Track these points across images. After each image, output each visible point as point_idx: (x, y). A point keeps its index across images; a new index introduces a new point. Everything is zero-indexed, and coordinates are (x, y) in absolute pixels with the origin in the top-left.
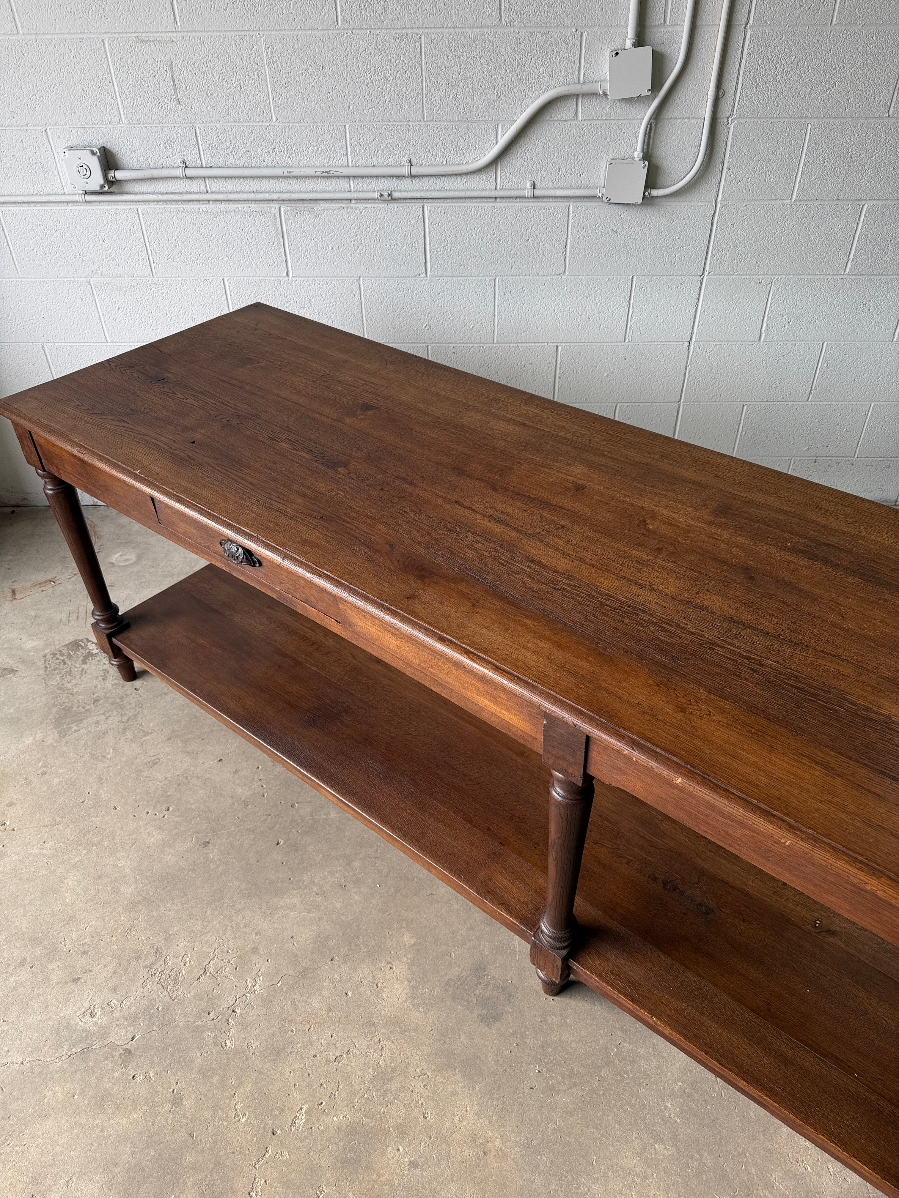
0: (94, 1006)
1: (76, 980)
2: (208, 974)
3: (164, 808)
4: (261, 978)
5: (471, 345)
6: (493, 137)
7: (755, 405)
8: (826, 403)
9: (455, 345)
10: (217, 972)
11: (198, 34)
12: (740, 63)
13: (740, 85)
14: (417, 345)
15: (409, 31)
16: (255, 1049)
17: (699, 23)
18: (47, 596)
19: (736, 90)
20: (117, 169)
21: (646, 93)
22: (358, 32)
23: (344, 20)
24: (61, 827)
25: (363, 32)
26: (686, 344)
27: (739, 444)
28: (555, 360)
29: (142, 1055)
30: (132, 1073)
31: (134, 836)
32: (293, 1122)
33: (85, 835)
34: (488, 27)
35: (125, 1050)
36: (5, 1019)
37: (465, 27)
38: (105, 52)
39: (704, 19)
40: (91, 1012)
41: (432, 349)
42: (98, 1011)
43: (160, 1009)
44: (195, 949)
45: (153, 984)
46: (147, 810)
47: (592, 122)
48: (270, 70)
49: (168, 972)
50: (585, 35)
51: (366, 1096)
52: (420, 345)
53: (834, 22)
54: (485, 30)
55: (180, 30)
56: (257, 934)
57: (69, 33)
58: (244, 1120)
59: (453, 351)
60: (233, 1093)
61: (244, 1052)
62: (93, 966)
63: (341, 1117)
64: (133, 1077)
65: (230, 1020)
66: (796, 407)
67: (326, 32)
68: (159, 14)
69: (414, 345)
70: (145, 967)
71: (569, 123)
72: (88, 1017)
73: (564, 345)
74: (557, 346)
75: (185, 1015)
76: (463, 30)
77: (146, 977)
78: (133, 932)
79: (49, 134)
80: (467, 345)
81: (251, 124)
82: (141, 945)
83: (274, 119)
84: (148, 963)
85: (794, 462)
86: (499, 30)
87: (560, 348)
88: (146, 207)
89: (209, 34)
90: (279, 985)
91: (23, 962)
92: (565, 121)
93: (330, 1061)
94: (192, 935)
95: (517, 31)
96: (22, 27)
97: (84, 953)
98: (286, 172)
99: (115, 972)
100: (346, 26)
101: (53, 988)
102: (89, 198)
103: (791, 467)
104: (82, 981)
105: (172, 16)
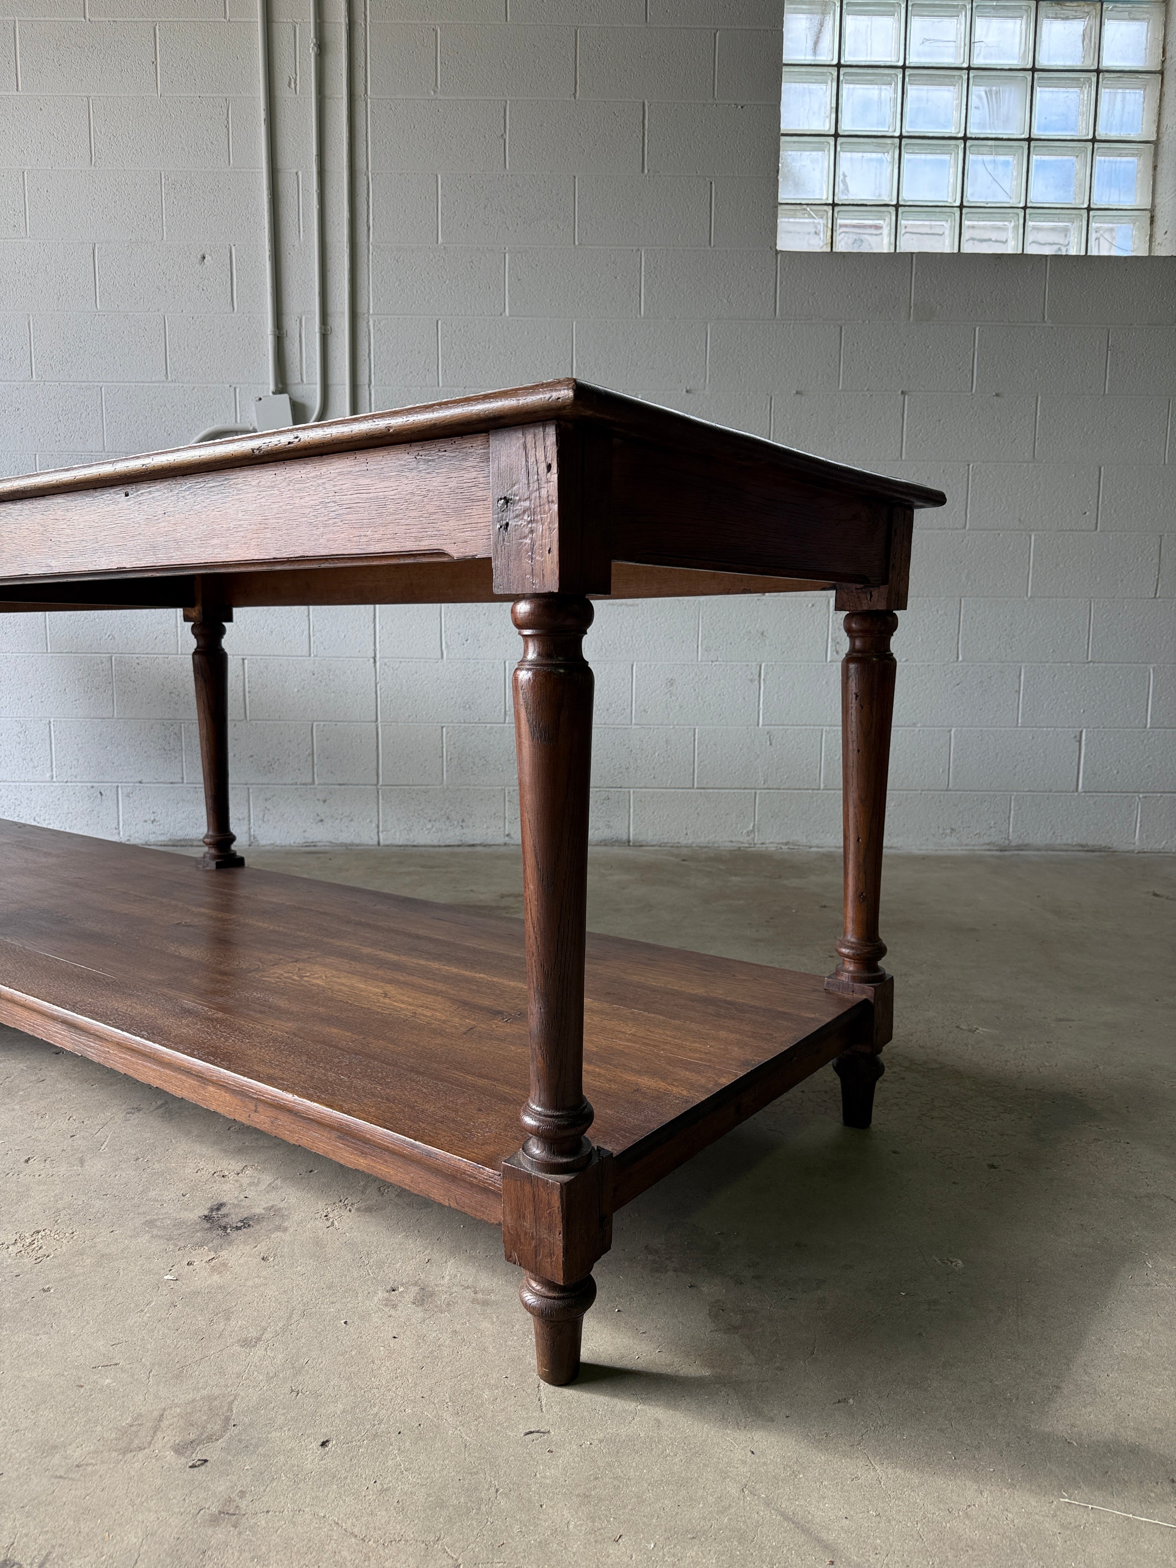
5: (155, 656)
7: (453, 727)
9: (138, 656)
14: (100, 655)
15: (91, 384)
17: (329, 382)
22: (49, 383)
23: (37, 374)
25: (53, 384)
26: (372, 660)
27: (447, 771)
28: (241, 673)
34: (157, 382)
37: (138, 382)
39: (334, 379)
41: (116, 660)
50: (238, 390)
52: (103, 655)
53: (441, 385)
54: (156, 384)
59: (137, 661)
66: (495, 729)
67: (22, 383)
69: (98, 655)
73: (250, 657)
74: (243, 659)
76: (136, 384)
80: (152, 656)
85: (509, 793)
86: (166, 385)
87: (246, 661)
95: (181, 385)
100: (39, 379)
103: (507, 799)
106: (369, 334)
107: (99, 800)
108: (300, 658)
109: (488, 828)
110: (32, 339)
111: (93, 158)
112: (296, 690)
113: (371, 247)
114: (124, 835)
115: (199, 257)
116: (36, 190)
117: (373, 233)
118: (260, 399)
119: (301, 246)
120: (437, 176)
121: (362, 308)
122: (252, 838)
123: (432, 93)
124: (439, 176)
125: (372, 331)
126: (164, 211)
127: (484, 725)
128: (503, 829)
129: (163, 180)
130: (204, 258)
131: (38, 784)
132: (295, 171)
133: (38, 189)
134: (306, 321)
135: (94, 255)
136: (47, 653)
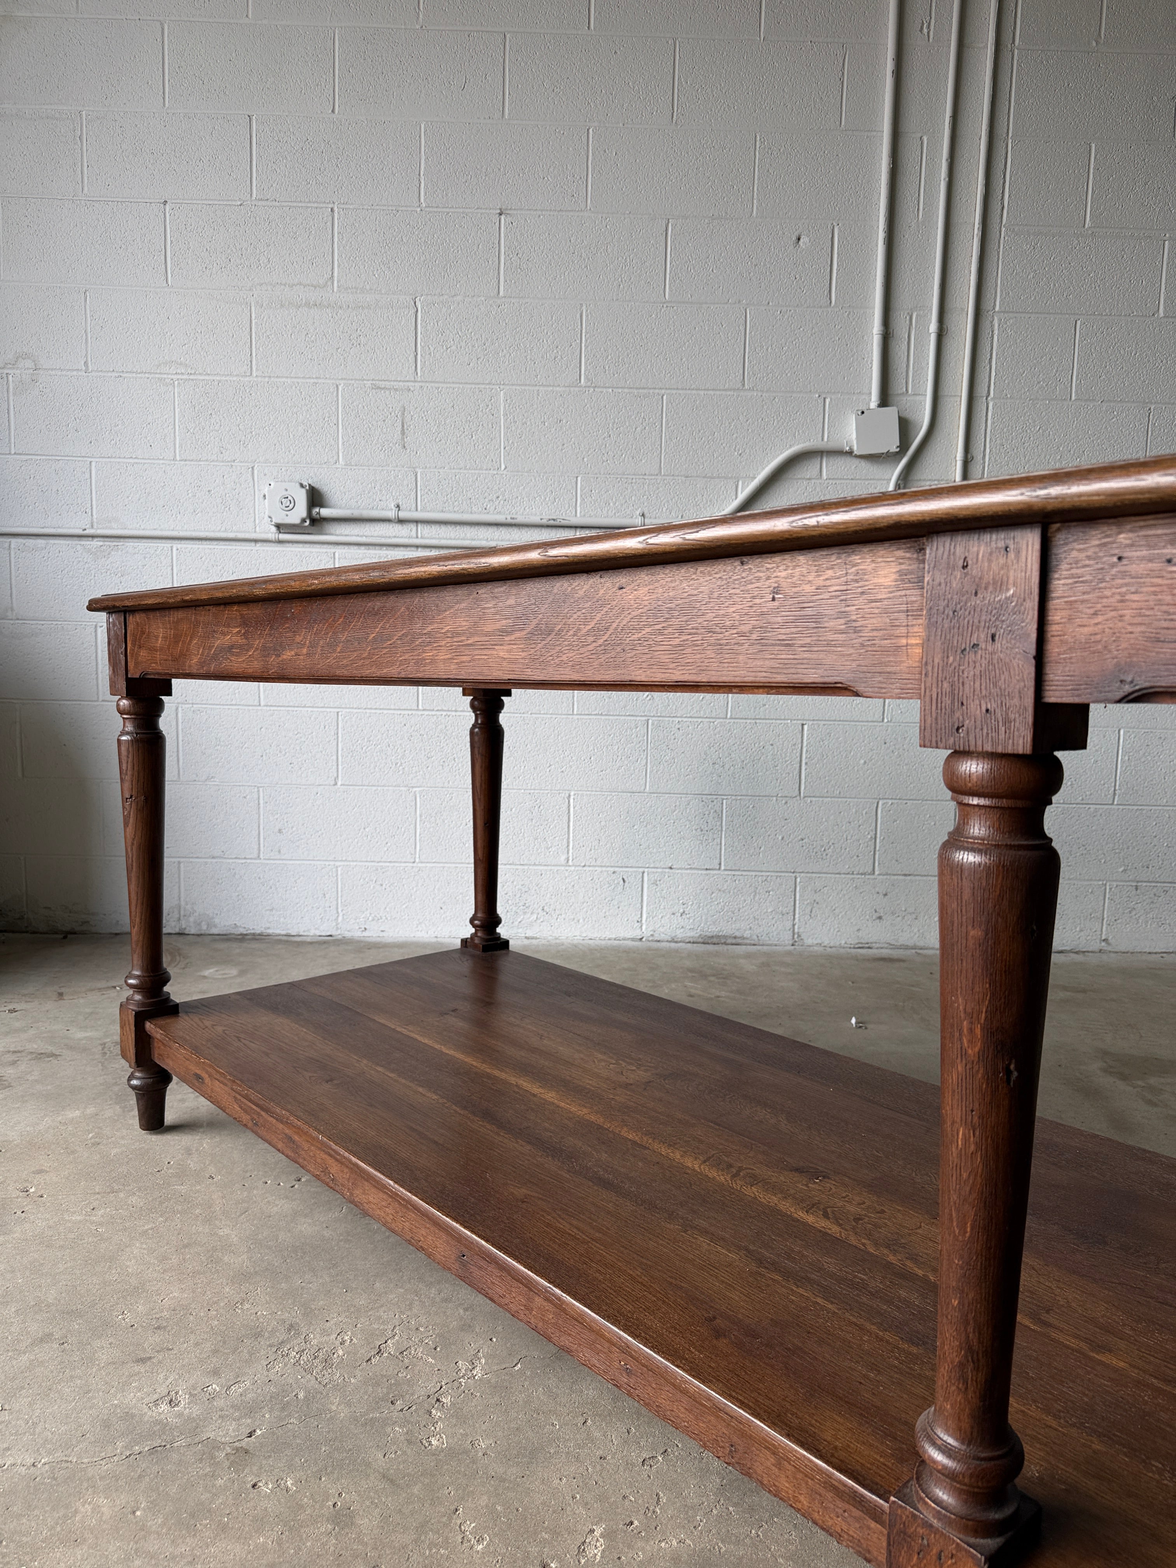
0: (177, 1393)
1: (142, 1361)
2: (385, 1355)
3: (294, 1177)
4: (483, 1361)
5: (700, 720)
6: (733, 493)
8: (1136, 808)
9: (680, 719)
10: (402, 1353)
11: (437, 385)
12: (986, 430)
13: (988, 450)
14: (635, 718)
15: (651, 391)
16: (487, 1448)
17: (941, 393)
18: (109, 998)
19: (984, 456)
20: (322, 506)
21: (894, 449)
22: (600, 390)
23: (586, 377)
24: (122, 1195)
25: (604, 390)
28: (800, 741)
29: (270, 1457)
30: (251, 1479)
31: (246, 1205)
32: (581, 1551)
33: (161, 1203)
34: (730, 390)
35: (237, 1449)
36: (6, 1407)
37: (708, 390)
38: (337, 395)
39: (947, 389)
40: (171, 1401)
41: (653, 724)
42: (184, 1399)
43: (301, 1395)
44: (359, 1325)
45: (286, 1365)
46: (263, 1180)
47: (838, 482)
48: (506, 420)
49: (313, 1351)
50: (828, 401)
51: (715, 1512)
52: (638, 718)
53: (1073, 398)
54: (728, 393)
55: (419, 379)
56: (466, 1310)
57: (303, 378)
58: (481, 1546)
59: (677, 726)
60: (453, 1508)
61: (466, 1452)
62: (174, 1343)
63: (675, 1543)
64: (254, 1486)
65: (434, 1411)
66: (1101, 811)
67: (567, 389)
68: (400, 365)
69: (632, 718)
70: (271, 1346)
71: (813, 481)
72: (164, 1407)
73: (811, 723)
74: (803, 725)
75: (349, 1404)
77: (272, 1358)
78: (247, 1306)
79: (256, 472)
80: (695, 720)
81: (477, 472)
82: (261, 1320)
83: (503, 467)
84: (274, 1341)
85: (1111, 889)
86: (742, 393)
87: (806, 727)
88: (344, 551)
89: (448, 385)
90: (516, 1368)
91: (47, 1338)
92: (809, 479)
93: (633, 1465)
94: (352, 1309)
95: (760, 394)
96: (257, 370)
97: (158, 1328)
98: (509, 518)
99: (215, 1352)
100: (589, 384)
101: (100, 1370)
102: (283, 537)
103: (1107, 895)
104: (154, 1360)
105: (414, 367)
106: (993, 336)
107: (620, 888)
108: (870, 724)
109: (1081, 931)
110: (584, 335)
111: (675, 114)
112: (862, 761)
113: (1003, 229)
114: (646, 929)
115: (794, 238)
116: (602, 152)
117: (1008, 213)
118: (863, 413)
119: (918, 226)
120: (1090, 147)
121: (987, 305)
122: (796, 936)
123: (1094, 44)
124: (1093, 145)
125: (996, 332)
126: (756, 182)
127: (1088, 806)
128: (1099, 933)
129: (758, 143)
130: (799, 239)
131: (550, 868)
132: (920, 135)
133: (605, 151)
134: (917, 318)
135: (666, 234)
136: (573, 714)
